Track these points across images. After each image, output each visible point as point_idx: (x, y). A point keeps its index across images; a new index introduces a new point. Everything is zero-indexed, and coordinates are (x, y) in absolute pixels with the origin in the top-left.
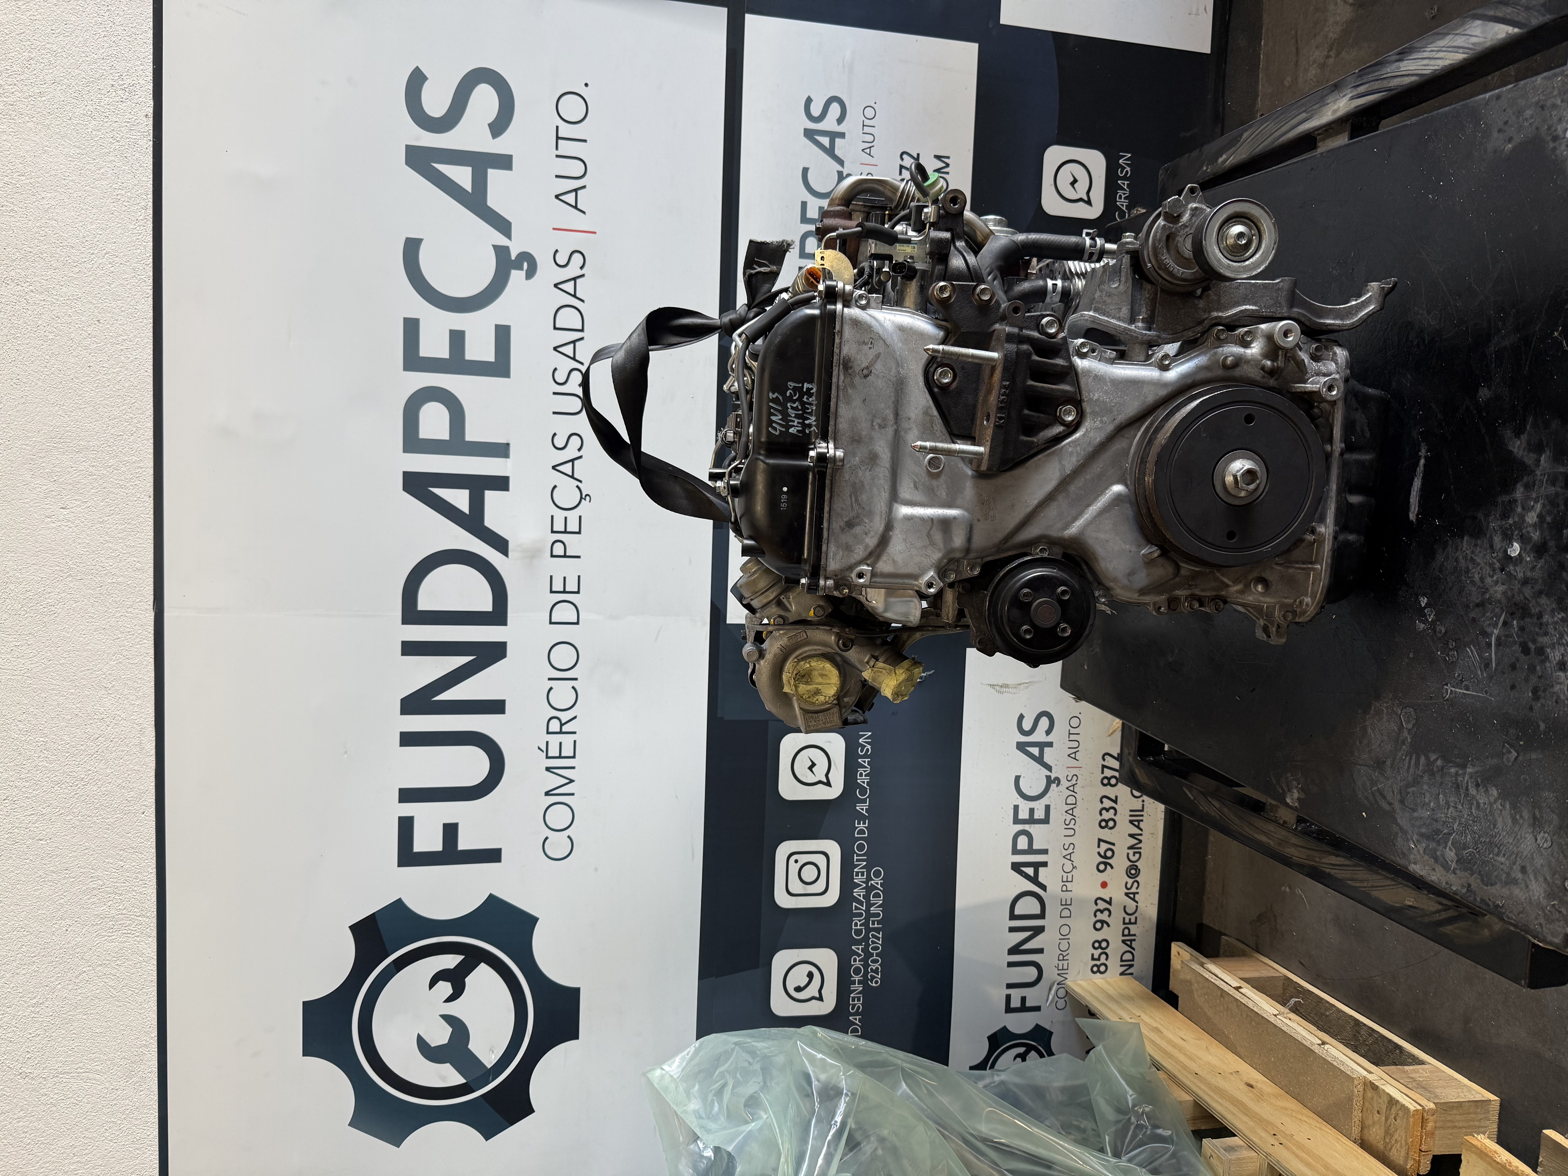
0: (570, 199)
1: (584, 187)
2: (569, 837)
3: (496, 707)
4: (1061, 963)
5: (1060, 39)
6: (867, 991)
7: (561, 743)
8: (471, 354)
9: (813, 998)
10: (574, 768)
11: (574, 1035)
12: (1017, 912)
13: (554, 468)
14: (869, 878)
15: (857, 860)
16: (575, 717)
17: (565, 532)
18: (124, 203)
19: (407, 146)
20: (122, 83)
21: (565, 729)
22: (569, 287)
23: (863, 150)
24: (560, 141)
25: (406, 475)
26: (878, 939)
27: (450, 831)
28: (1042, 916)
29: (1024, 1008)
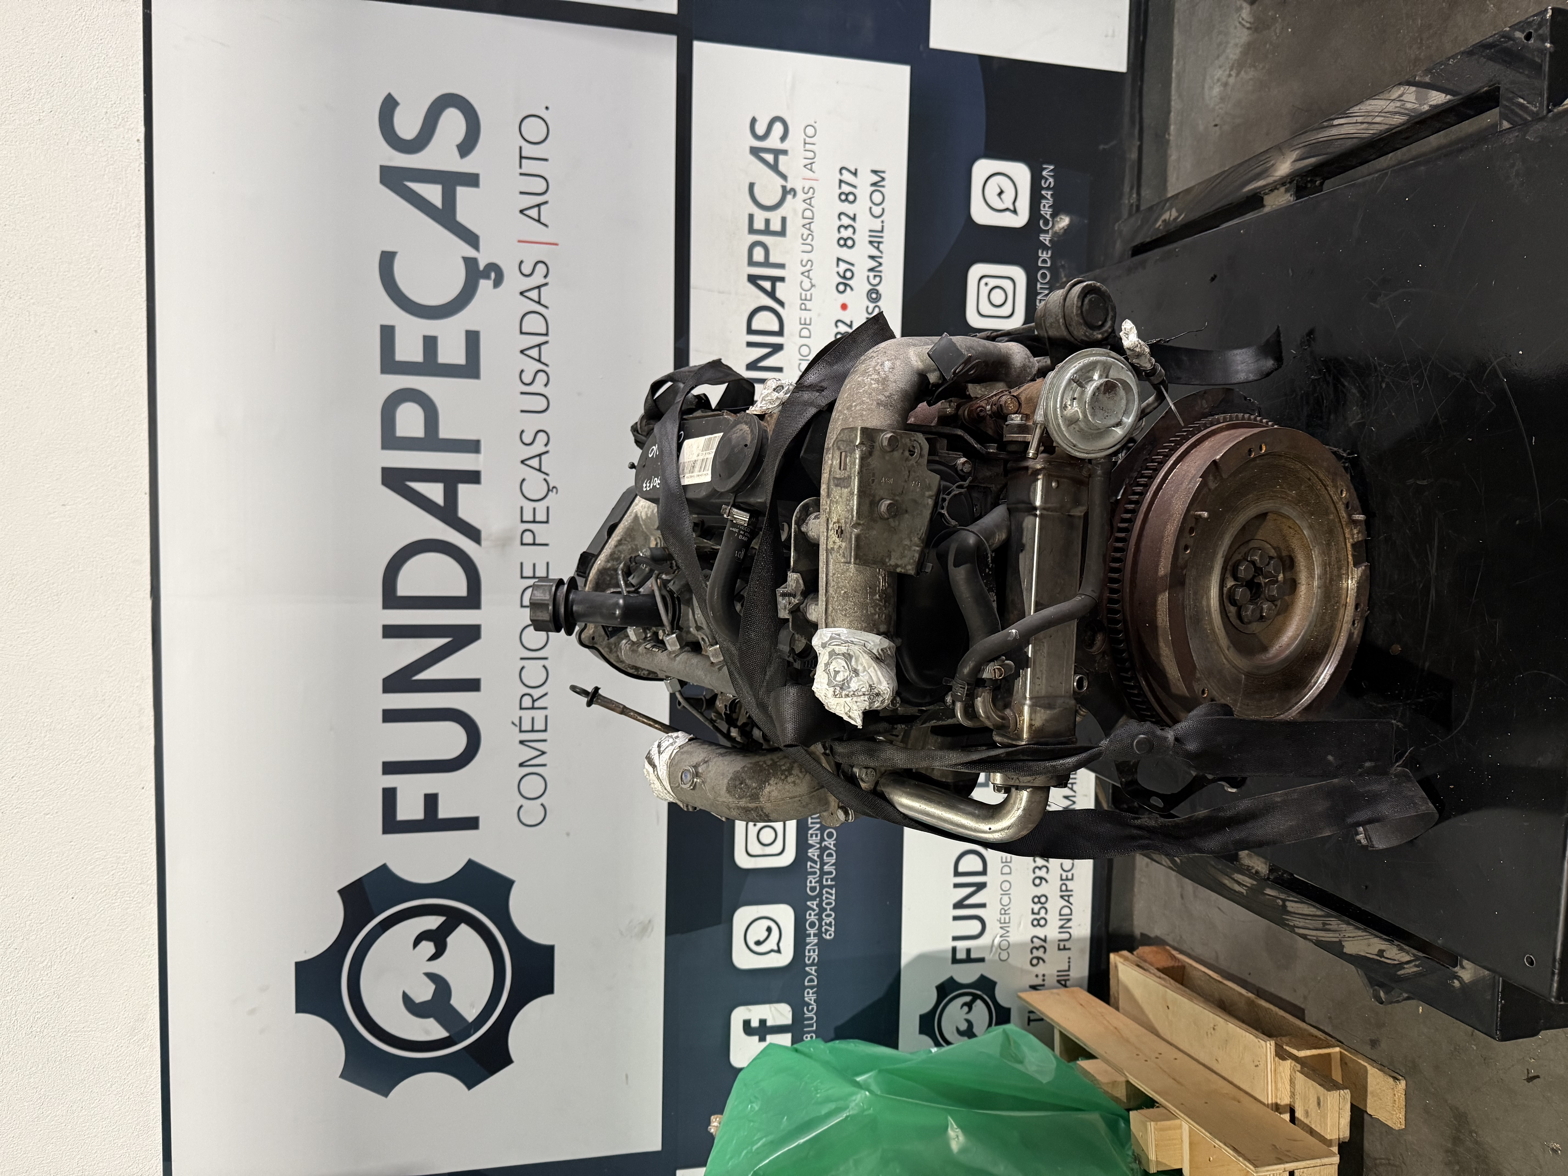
0: (534, 213)
1: (546, 203)
2: (542, 805)
3: (472, 685)
4: (1003, 917)
5: (985, 61)
6: (822, 943)
7: (533, 719)
8: (444, 358)
9: (772, 951)
10: (545, 741)
11: (549, 989)
12: (961, 869)
13: (522, 462)
14: (822, 840)
15: (812, 823)
16: (546, 694)
17: (534, 522)
18: (119, 222)
19: (381, 167)
20: (116, 110)
21: (537, 704)
22: (534, 294)
23: (805, 166)
24: (524, 161)
25: (385, 471)
26: (831, 894)
27: (431, 801)
28: (984, 873)
29: (969, 960)
